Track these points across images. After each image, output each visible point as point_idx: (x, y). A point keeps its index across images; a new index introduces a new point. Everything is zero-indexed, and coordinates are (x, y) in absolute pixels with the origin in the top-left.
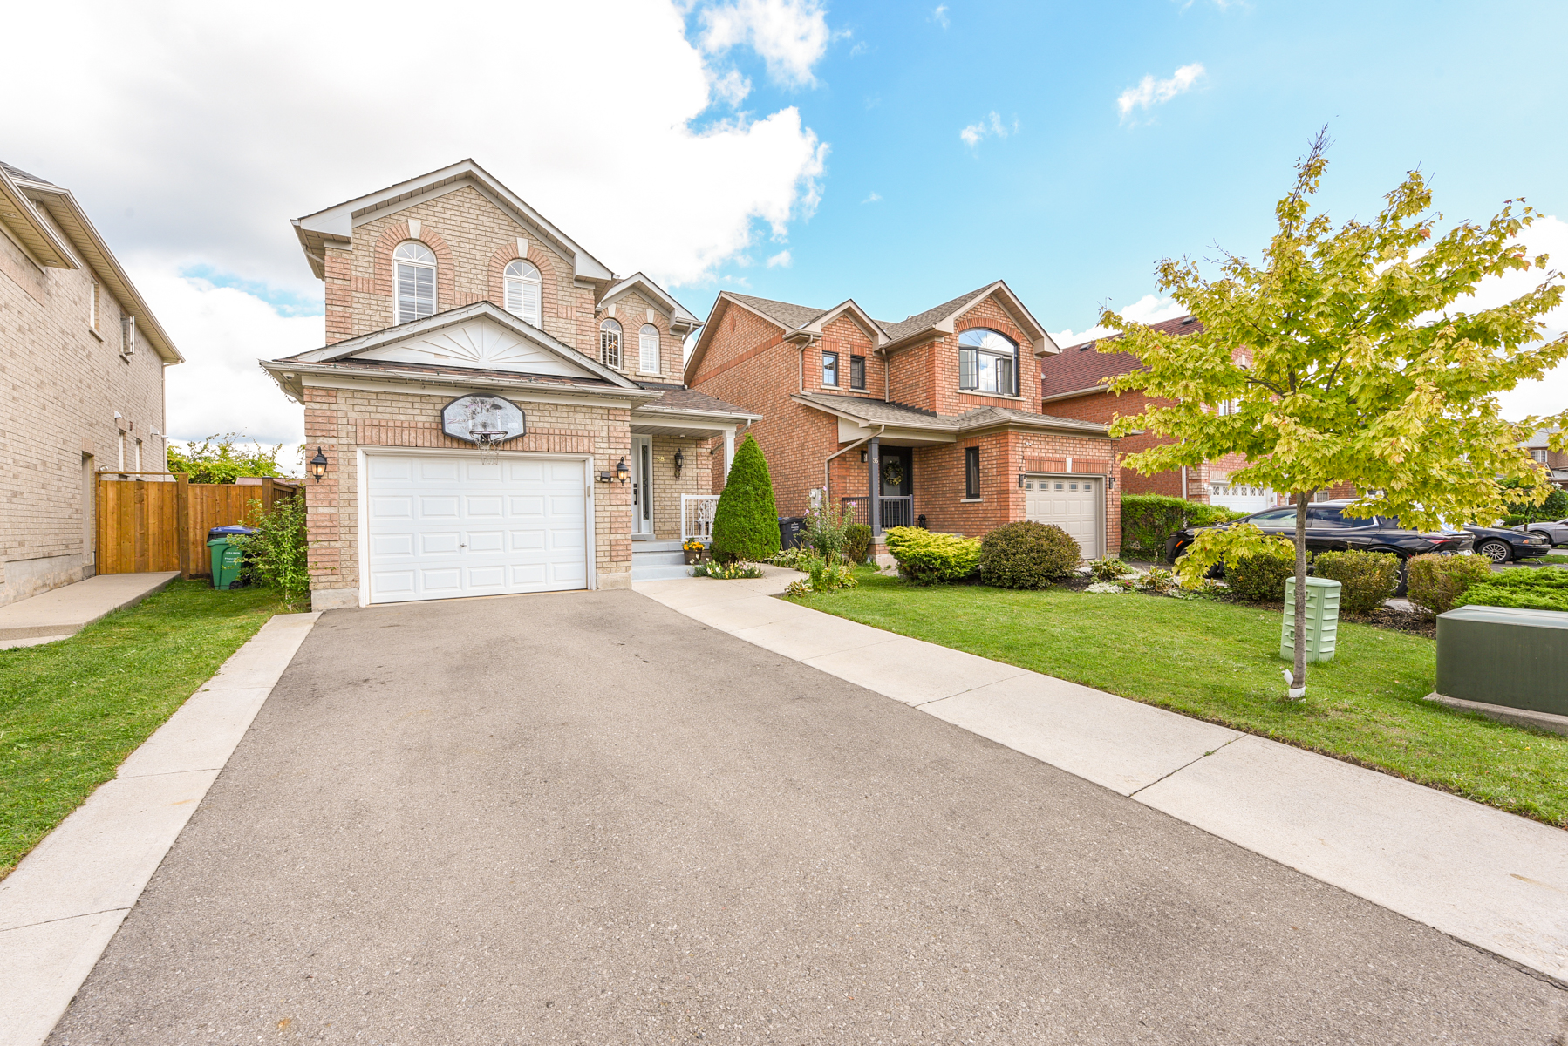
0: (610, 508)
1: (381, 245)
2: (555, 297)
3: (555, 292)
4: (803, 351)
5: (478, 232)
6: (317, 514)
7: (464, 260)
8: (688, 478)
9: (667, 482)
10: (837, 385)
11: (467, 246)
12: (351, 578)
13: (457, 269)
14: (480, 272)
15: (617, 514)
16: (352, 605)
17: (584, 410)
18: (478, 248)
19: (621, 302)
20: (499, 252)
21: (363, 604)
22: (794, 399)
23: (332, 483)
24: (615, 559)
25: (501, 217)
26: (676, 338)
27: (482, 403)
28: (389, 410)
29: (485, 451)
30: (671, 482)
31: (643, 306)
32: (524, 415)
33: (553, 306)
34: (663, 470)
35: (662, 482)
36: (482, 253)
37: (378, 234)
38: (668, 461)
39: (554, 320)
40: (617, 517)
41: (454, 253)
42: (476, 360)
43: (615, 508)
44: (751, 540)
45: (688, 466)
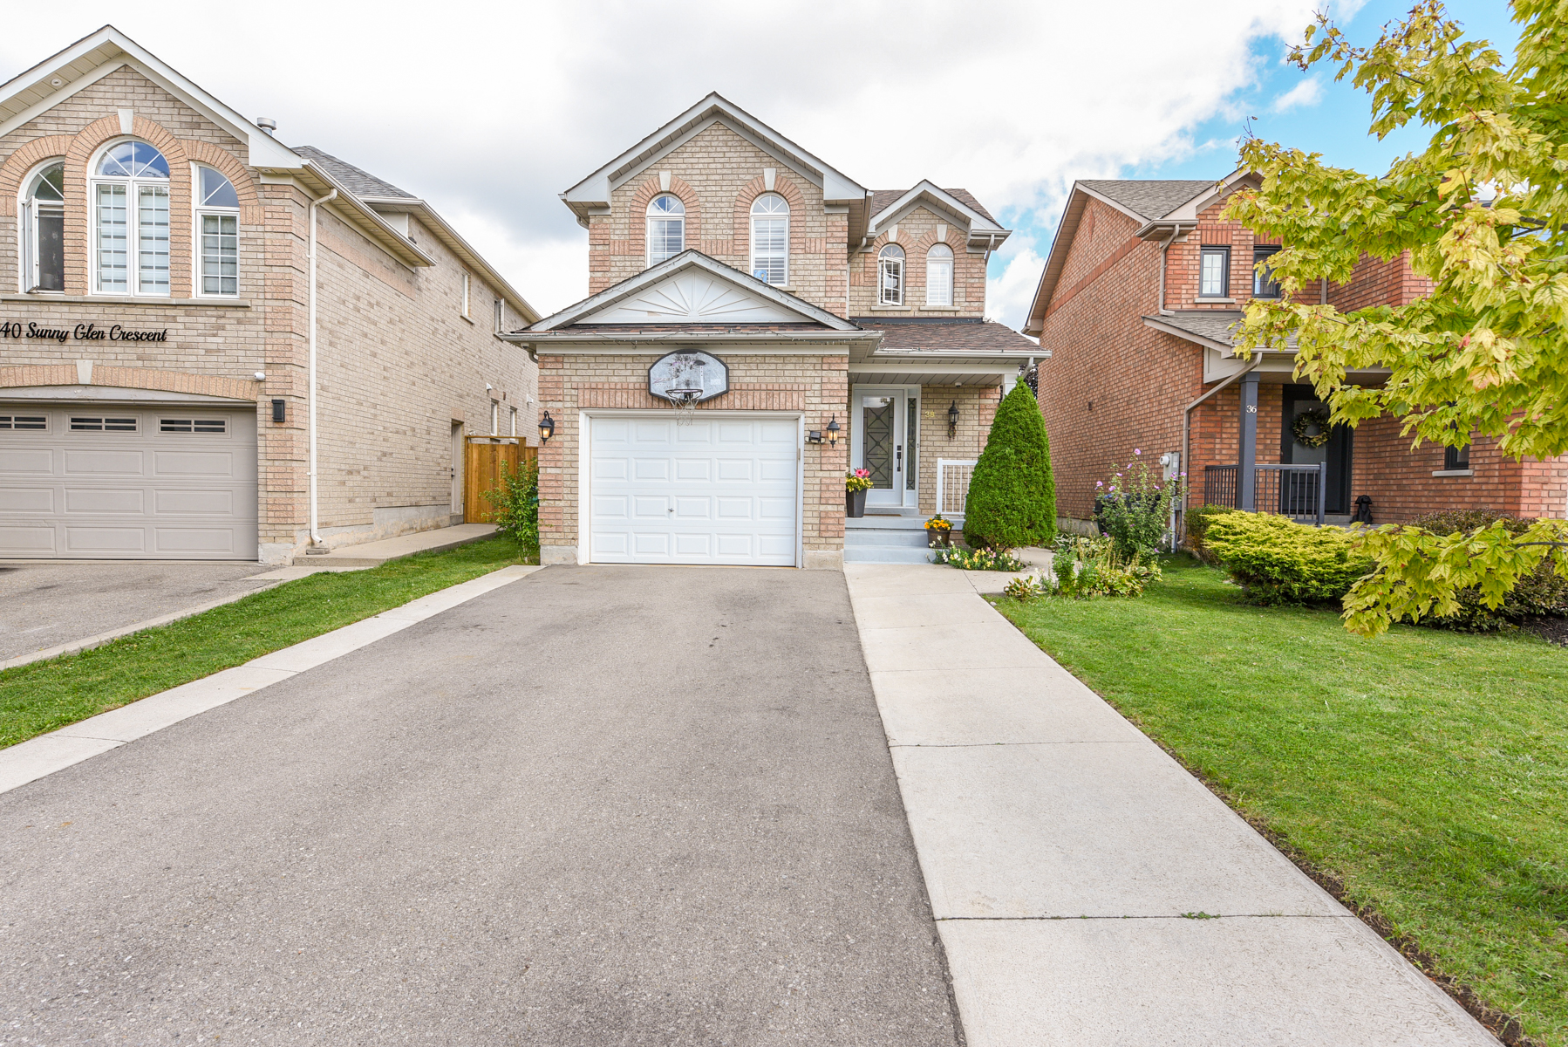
0: (821, 474)
1: (635, 204)
2: (802, 229)
3: (803, 224)
4: (1166, 250)
5: (725, 171)
6: (546, 474)
7: (711, 205)
8: (965, 439)
9: (937, 444)
10: (1227, 294)
11: (714, 188)
12: (571, 536)
13: (703, 216)
14: (725, 215)
15: (828, 481)
16: (571, 562)
17: (794, 360)
18: (724, 188)
19: (905, 221)
20: (746, 189)
21: (581, 562)
22: (1148, 323)
23: (557, 445)
24: (824, 534)
25: (749, 149)
26: (974, 256)
27: (686, 359)
28: (605, 372)
29: (691, 411)
30: (943, 444)
31: (933, 222)
32: (727, 370)
33: (800, 240)
34: (933, 428)
35: (931, 443)
36: (728, 194)
37: (633, 193)
38: (940, 417)
39: (801, 256)
40: (828, 485)
41: (701, 199)
42: (685, 314)
43: (826, 474)
44: (1007, 520)
45: (967, 423)
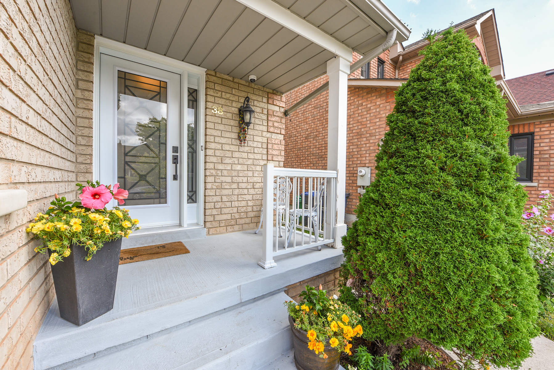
8: (255, 144)
9: (227, 147)
30: (233, 148)
34: (221, 127)
35: (219, 147)
38: (229, 115)
45: (257, 127)
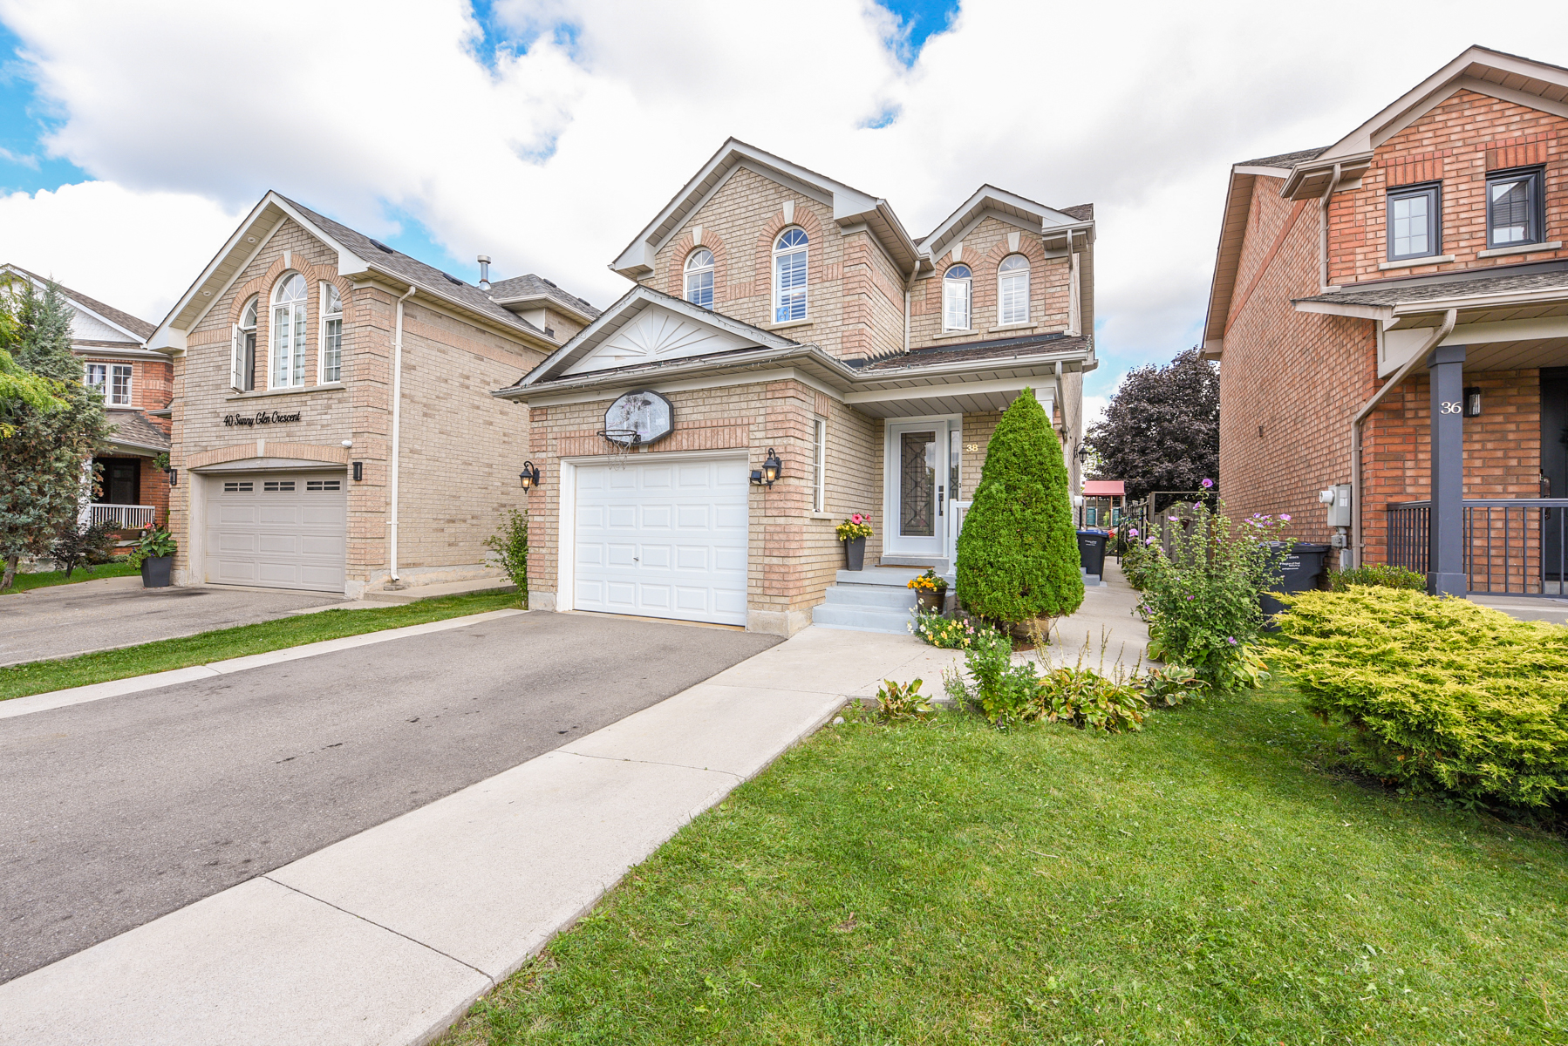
0: (765, 520)
1: (673, 262)
2: (820, 257)
3: (820, 251)
4: (1327, 205)
5: (748, 214)
6: (533, 522)
7: (736, 250)
11: (738, 233)
12: (550, 583)
13: (729, 262)
14: (747, 257)
15: (771, 529)
16: (549, 609)
18: (747, 231)
19: (970, 237)
20: (767, 227)
21: (560, 609)
22: (1301, 308)
23: (541, 494)
24: (769, 592)
25: (769, 186)
26: (1055, 261)
27: (635, 401)
29: (643, 455)
31: (1003, 231)
32: (672, 409)
33: (818, 269)
34: (976, 463)
35: (973, 482)
36: (751, 236)
37: (671, 254)
39: (819, 286)
40: (772, 533)
41: (728, 246)
42: (644, 354)
43: (771, 521)
